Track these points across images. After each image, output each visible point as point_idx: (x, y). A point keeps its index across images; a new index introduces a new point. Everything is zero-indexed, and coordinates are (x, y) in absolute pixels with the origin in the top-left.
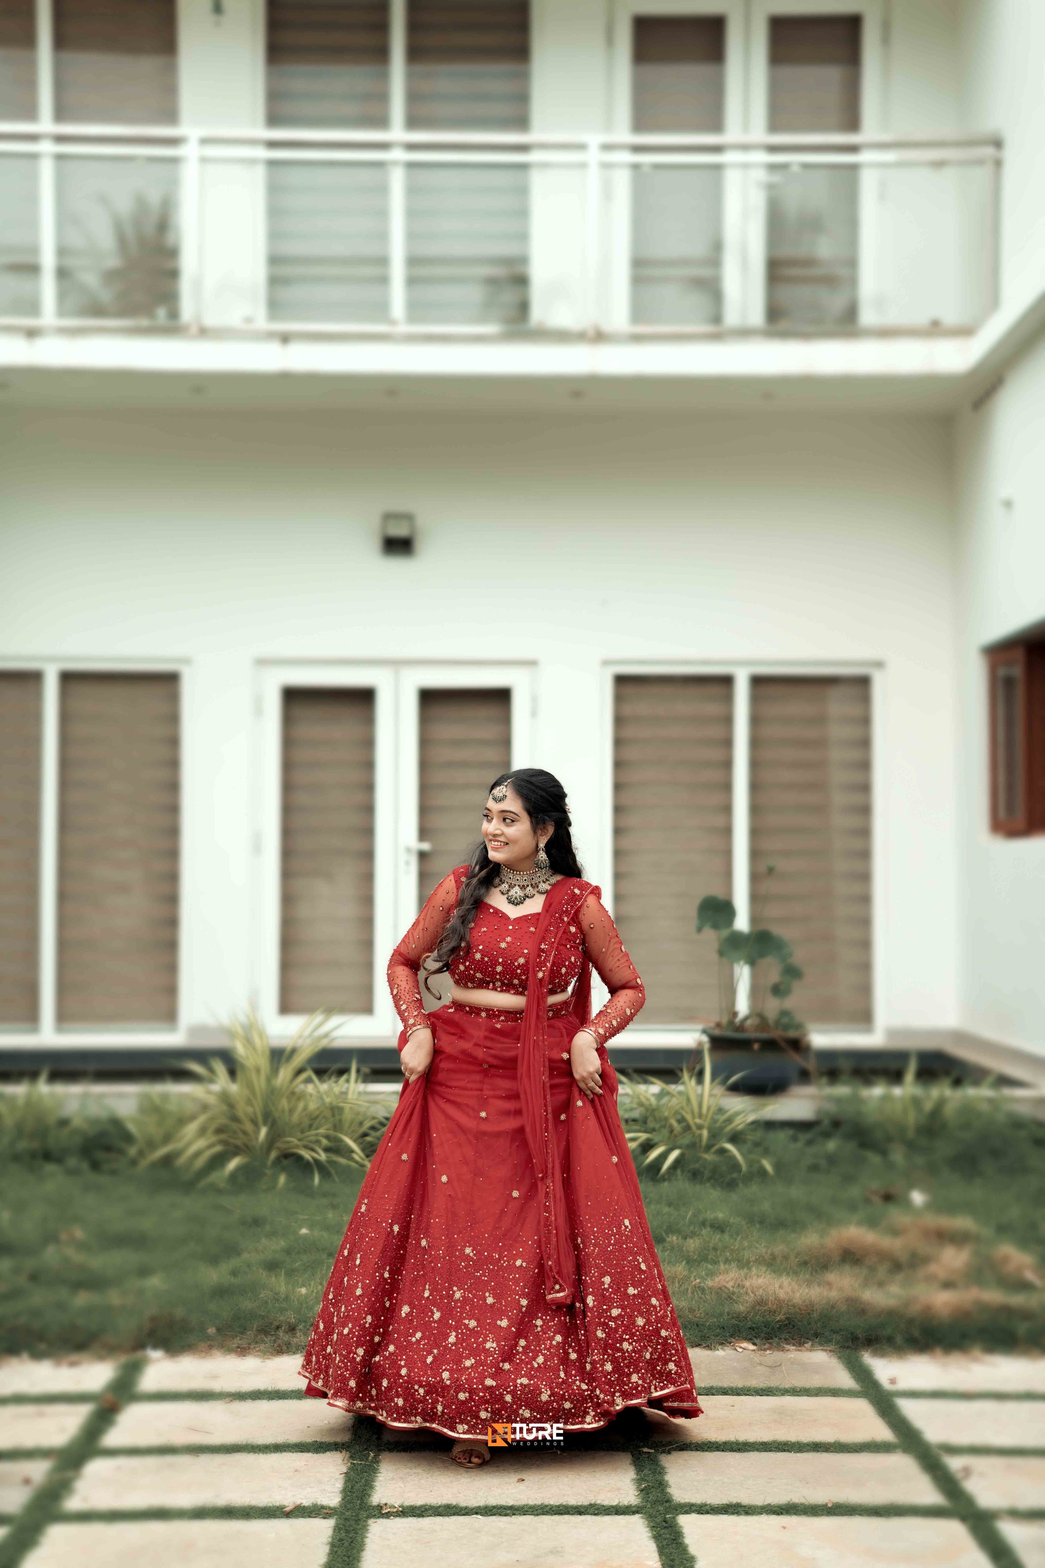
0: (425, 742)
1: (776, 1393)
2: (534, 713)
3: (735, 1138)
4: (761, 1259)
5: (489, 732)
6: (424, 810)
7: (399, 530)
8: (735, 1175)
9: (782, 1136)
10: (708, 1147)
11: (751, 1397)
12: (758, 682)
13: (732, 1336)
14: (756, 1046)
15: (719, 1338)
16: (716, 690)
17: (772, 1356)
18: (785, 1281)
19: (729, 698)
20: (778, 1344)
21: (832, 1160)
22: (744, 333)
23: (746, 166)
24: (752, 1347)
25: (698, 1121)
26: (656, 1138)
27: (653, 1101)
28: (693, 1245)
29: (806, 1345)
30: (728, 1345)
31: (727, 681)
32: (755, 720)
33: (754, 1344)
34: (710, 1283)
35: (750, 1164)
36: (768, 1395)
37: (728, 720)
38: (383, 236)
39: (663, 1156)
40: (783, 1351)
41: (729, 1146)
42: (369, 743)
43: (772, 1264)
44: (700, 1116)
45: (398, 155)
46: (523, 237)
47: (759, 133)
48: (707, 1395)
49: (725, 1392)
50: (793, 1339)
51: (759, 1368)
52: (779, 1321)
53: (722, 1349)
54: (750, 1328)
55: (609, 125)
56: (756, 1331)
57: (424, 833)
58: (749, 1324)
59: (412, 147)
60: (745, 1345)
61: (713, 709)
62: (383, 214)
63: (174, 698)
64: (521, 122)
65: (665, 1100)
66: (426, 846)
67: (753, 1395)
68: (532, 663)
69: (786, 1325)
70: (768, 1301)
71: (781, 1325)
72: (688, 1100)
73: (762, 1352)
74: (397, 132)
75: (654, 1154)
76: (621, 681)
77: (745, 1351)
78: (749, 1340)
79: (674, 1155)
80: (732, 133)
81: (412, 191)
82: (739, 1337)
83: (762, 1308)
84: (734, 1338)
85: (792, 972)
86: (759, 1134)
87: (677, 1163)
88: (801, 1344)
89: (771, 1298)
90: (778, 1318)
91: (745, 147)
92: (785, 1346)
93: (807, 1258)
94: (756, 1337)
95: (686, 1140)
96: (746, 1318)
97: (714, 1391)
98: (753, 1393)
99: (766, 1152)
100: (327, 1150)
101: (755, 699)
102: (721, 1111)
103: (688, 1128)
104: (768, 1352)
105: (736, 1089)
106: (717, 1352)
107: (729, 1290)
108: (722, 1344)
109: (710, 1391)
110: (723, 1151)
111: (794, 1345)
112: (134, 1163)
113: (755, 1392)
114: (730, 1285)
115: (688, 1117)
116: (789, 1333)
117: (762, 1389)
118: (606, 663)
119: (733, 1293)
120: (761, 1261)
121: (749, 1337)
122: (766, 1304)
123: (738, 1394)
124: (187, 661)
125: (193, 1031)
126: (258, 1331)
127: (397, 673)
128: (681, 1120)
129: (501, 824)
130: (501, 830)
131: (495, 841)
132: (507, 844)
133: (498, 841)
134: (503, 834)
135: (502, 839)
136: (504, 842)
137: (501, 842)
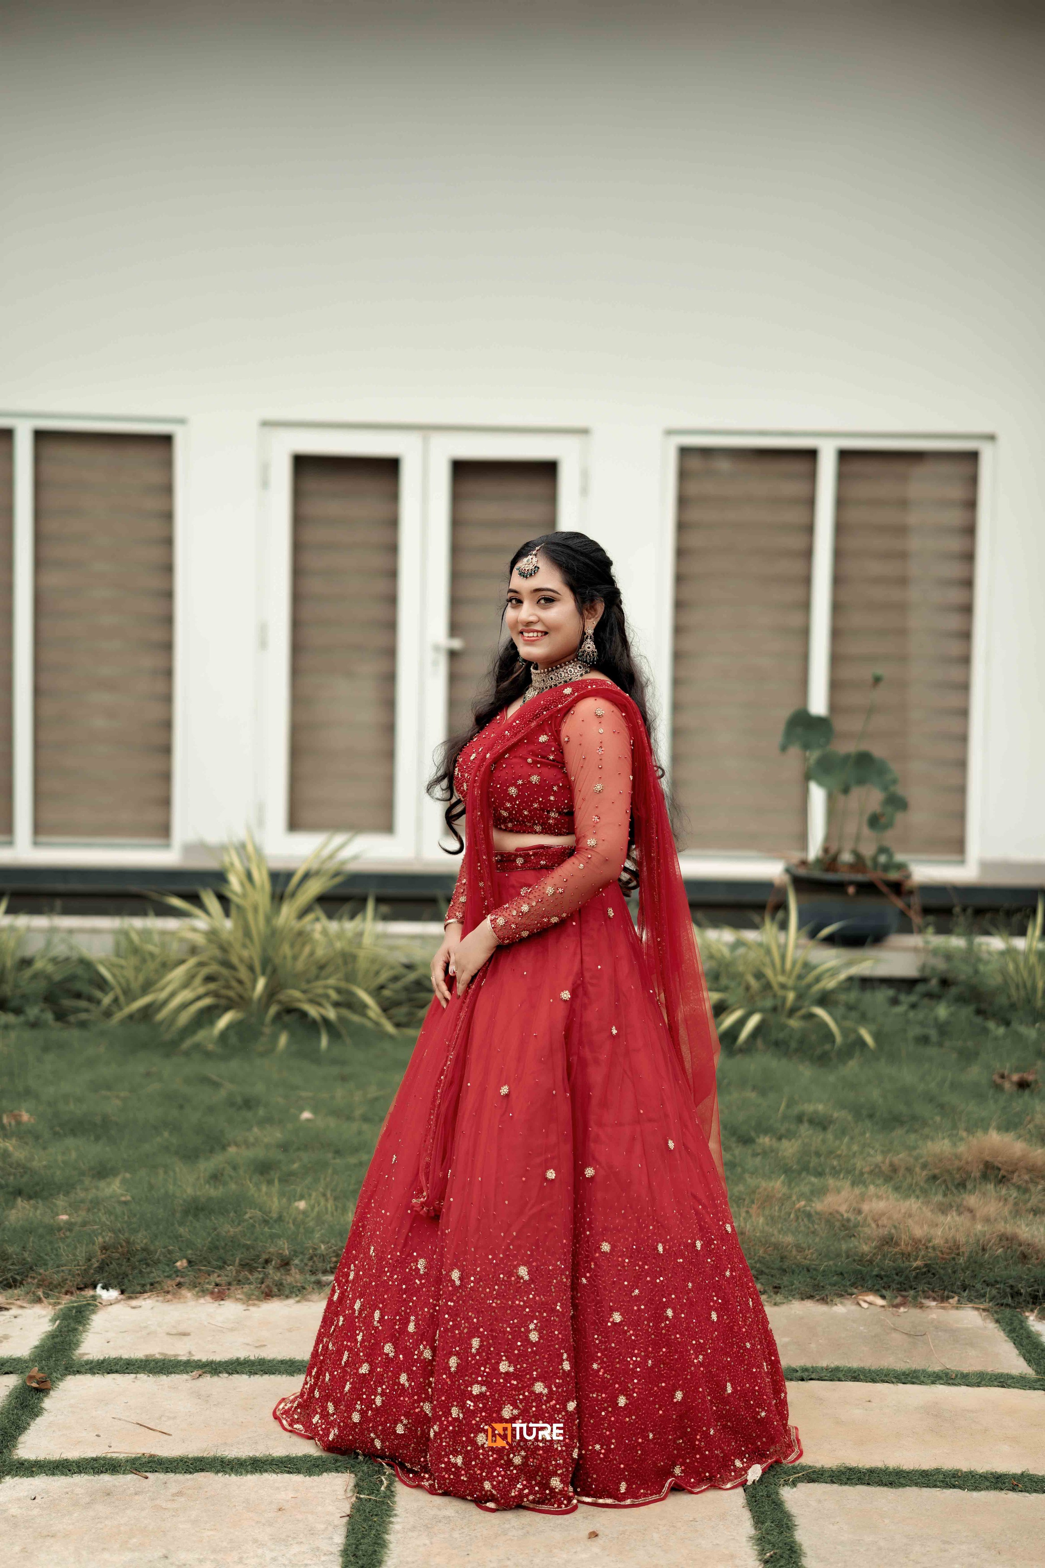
0: (457, 523)
1: (925, 1380)
2: (584, 491)
3: (824, 1000)
4: (877, 1170)
6: (455, 602)
8: (827, 1047)
9: (880, 996)
10: (792, 1012)
11: (891, 1385)
12: (847, 457)
13: (853, 1285)
14: (851, 890)
15: (836, 1288)
16: (799, 466)
17: (908, 1315)
18: (913, 1204)
19: (812, 476)
20: (915, 1298)
21: (943, 1029)
24: (880, 1302)
25: (782, 979)
26: (730, 998)
27: (726, 952)
28: (789, 1149)
29: (951, 1301)
30: (849, 1297)
31: (811, 455)
32: (842, 503)
33: (883, 1297)
34: (819, 1206)
35: (845, 1032)
36: (913, 1383)
37: (811, 502)
39: (741, 1023)
40: (921, 1307)
41: (820, 1012)
42: (393, 523)
43: (892, 1177)
44: (783, 971)
48: (831, 1380)
49: (855, 1375)
50: (933, 1291)
51: (895, 1335)
52: (916, 1268)
53: (841, 1303)
54: (877, 1276)
56: (885, 1279)
57: (455, 628)
58: (876, 1270)
60: (871, 1298)
61: (794, 488)
63: (168, 464)
65: (741, 951)
66: (457, 644)
67: (893, 1383)
68: (584, 432)
69: (925, 1273)
70: (901, 1239)
71: (917, 1274)
72: (768, 952)
73: (894, 1309)
75: (729, 1020)
76: (687, 454)
77: (872, 1307)
78: (876, 1291)
79: (754, 1021)
82: (862, 1286)
83: (891, 1249)
84: (856, 1288)
85: (897, 803)
86: (853, 996)
87: (758, 1030)
88: (944, 1299)
89: (903, 1236)
90: (915, 1264)
92: (923, 1301)
93: (937, 1171)
94: (884, 1288)
95: (769, 1003)
96: (871, 1262)
97: (841, 1375)
98: (894, 1380)
99: (863, 1018)
100: (336, 1005)
101: (841, 477)
102: (807, 966)
103: (768, 986)
104: (902, 1309)
105: (830, 941)
106: (835, 1308)
107: (842, 1216)
108: (841, 1296)
109: (834, 1375)
110: (811, 1016)
111: (934, 1299)
113: (895, 1377)
114: (843, 1209)
115: (769, 973)
116: (929, 1283)
117: (904, 1374)
118: (670, 433)
119: (848, 1220)
120: (876, 1172)
121: (876, 1288)
122: (897, 1244)
123: (874, 1381)
124: (182, 421)
125: (189, 849)
126: (241, 1265)
127: (426, 441)
128: (759, 975)
129: (537, 607)
130: (536, 615)
131: (529, 632)
132: (546, 633)
133: (534, 631)
134: (540, 620)
135: (539, 627)
136: (542, 632)
137: (537, 631)
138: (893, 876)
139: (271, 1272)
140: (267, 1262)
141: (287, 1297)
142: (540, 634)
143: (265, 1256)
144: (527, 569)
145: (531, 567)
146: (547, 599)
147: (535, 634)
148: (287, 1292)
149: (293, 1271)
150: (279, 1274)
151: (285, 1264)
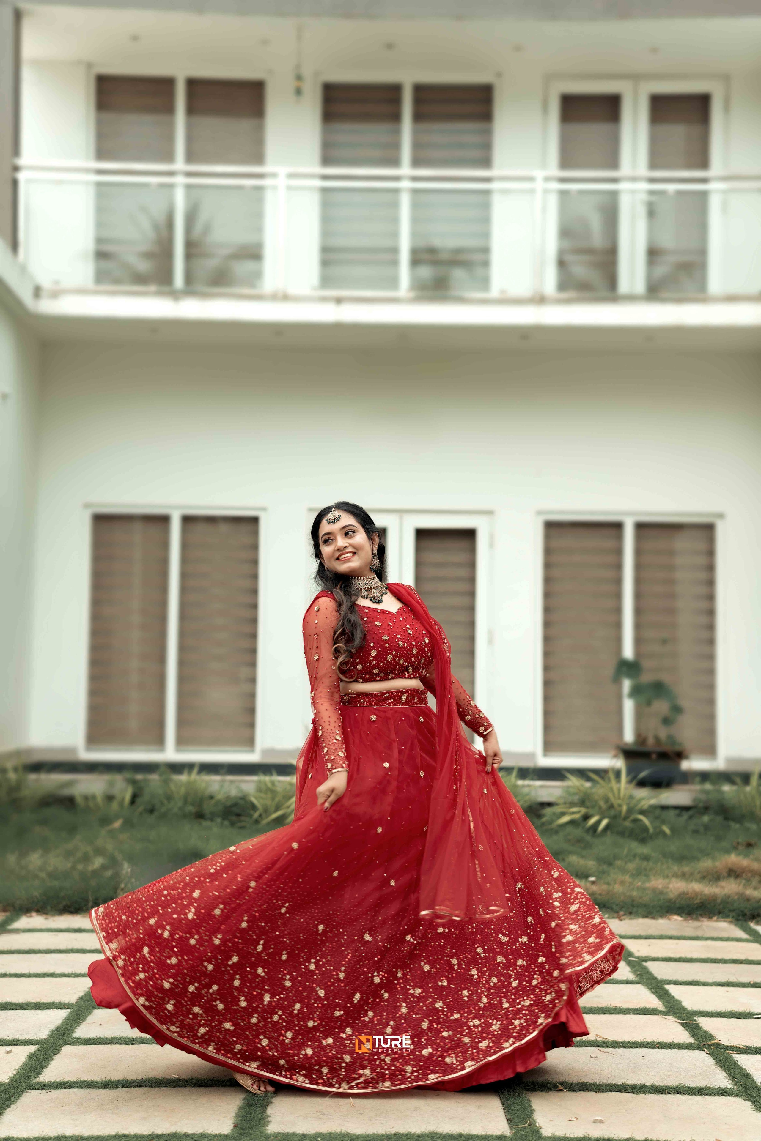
0: (418, 564)
1: (702, 939)
2: (491, 545)
3: (642, 812)
5: (461, 557)
8: (645, 835)
9: (672, 813)
10: (625, 819)
11: (686, 940)
12: (641, 527)
13: (667, 912)
14: (654, 756)
15: (659, 913)
16: (613, 532)
17: (694, 923)
18: (695, 884)
19: (620, 538)
20: (697, 917)
21: (707, 827)
22: (631, 298)
23: (633, 192)
24: (680, 919)
25: (619, 802)
26: (591, 811)
28: (631, 866)
29: (714, 918)
30: (665, 917)
31: (619, 526)
32: (638, 552)
33: (682, 917)
34: (647, 885)
35: (655, 828)
37: (619, 552)
38: (395, 235)
39: (599, 822)
40: (700, 921)
41: (641, 817)
43: (683, 876)
44: (619, 798)
45: (406, 184)
46: (486, 235)
47: (642, 169)
49: (671, 938)
50: (705, 915)
51: (688, 928)
52: (696, 904)
53: (662, 919)
54: (678, 908)
55: (544, 165)
56: (682, 909)
58: (678, 905)
59: (415, 179)
60: (675, 917)
61: (609, 544)
62: (395, 220)
63: (255, 533)
64: (486, 162)
65: (596, 791)
68: (489, 513)
69: (701, 906)
71: (697, 906)
72: (611, 791)
73: (687, 921)
74: (406, 169)
75: (592, 821)
76: (549, 525)
77: (676, 921)
78: (679, 914)
79: (605, 822)
80: (625, 170)
81: (415, 206)
82: (672, 913)
83: (685, 896)
84: (669, 913)
85: (677, 709)
86: (658, 812)
87: (607, 828)
88: (710, 917)
90: (695, 902)
91: (634, 179)
92: (701, 918)
93: (706, 874)
94: (682, 913)
95: (612, 813)
96: (675, 902)
99: (663, 822)
101: (638, 538)
102: (631, 797)
103: (612, 806)
104: (690, 921)
105: (642, 784)
106: (659, 921)
107: (659, 889)
108: (661, 916)
110: (636, 821)
111: (706, 918)
112: (257, 822)
113: (689, 938)
114: (660, 886)
115: (612, 799)
116: (703, 911)
118: (539, 513)
119: (662, 890)
120: (676, 876)
122: (687, 894)
124: (264, 509)
125: (266, 752)
127: (401, 518)
128: (607, 800)
129: (345, 538)
130: (348, 543)
131: (345, 554)
132: (355, 553)
133: (347, 553)
134: (351, 545)
135: (350, 550)
136: (352, 553)
137: (350, 553)
144: (333, 518)
145: (335, 516)
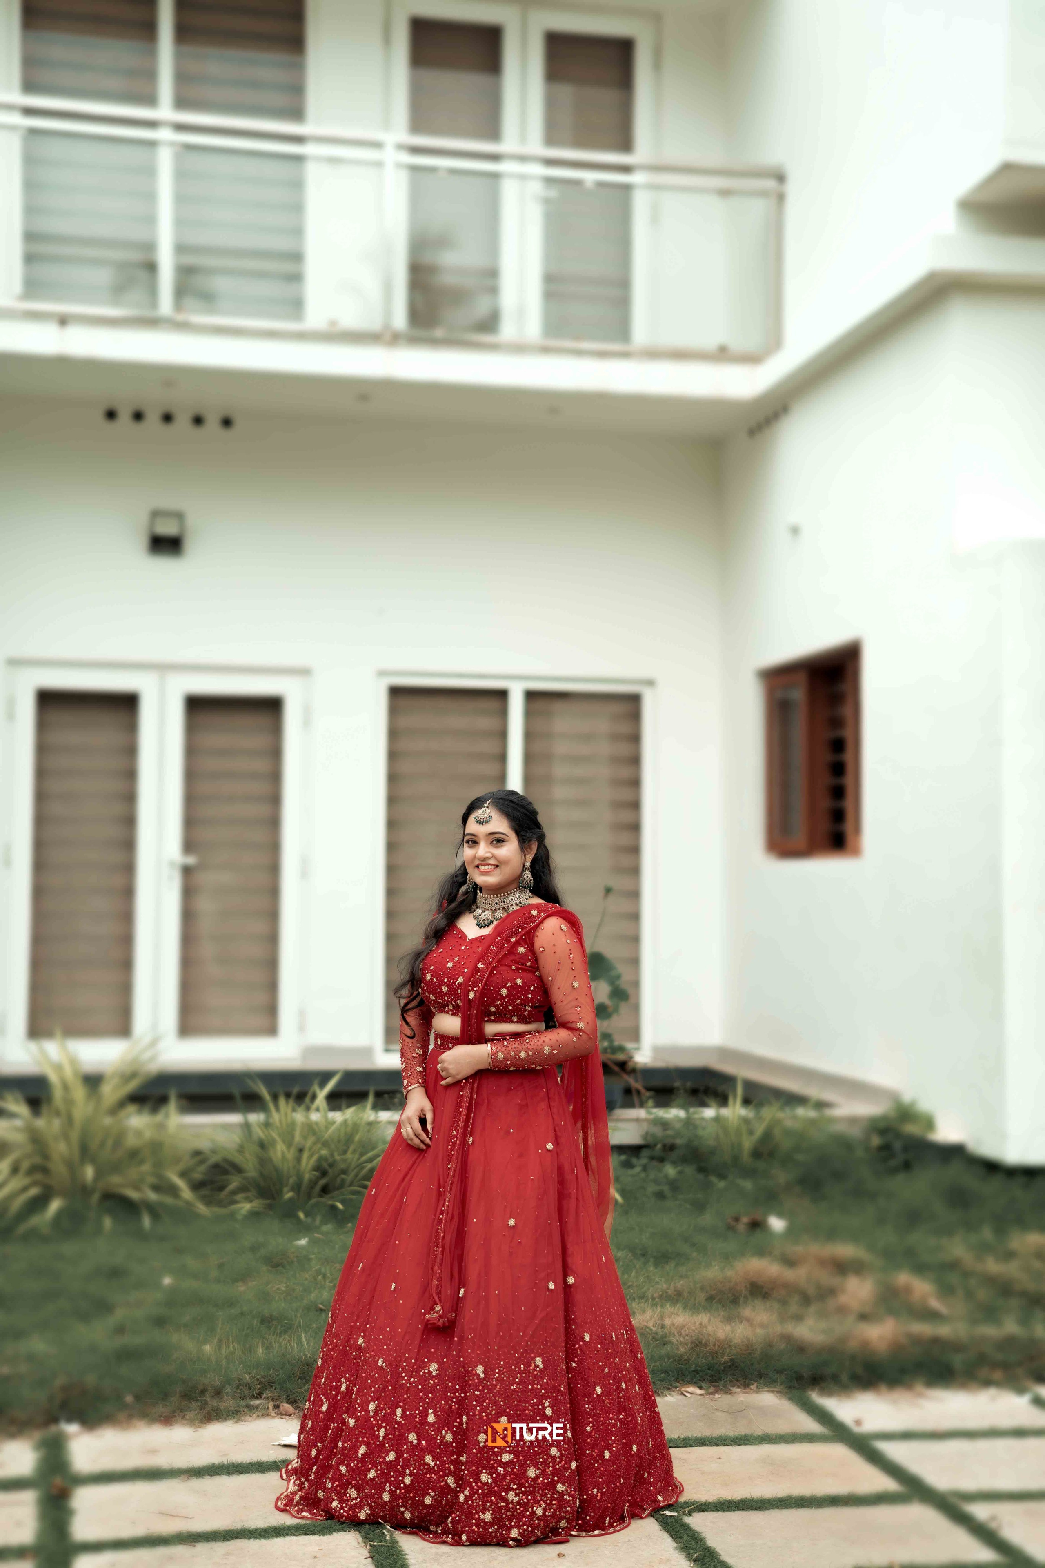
0: (191, 751)
1: (754, 1441)
2: (307, 724)
4: (665, 1295)
5: (259, 741)
6: (190, 822)
7: (167, 529)
11: (730, 1447)
12: (534, 698)
13: (677, 1380)
15: (664, 1383)
16: (492, 704)
17: (722, 1400)
18: (703, 1318)
19: (503, 713)
20: (725, 1386)
21: (674, 1186)
22: (520, 348)
23: (523, 177)
24: (699, 1391)
29: (752, 1387)
30: (674, 1389)
31: (502, 695)
33: (701, 1388)
36: (746, 1444)
37: (503, 735)
38: (148, 218)
40: (730, 1394)
42: (131, 751)
43: (680, 1299)
45: (164, 134)
46: (298, 232)
47: (536, 145)
48: (685, 1447)
49: (702, 1442)
50: (737, 1381)
51: (719, 1414)
52: (724, 1363)
53: (670, 1394)
54: (694, 1371)
55: (386, 125)
56: (701, 1374)
57: (189, 846)
58: (693, 1368)
59: (180, 127)
60: (691, 1389)
61: (485, 723)
62: (148, 194)
64: (297, 113)
66: (191, 860)
67: (731, 1445)
68: (304, 672)
69: (730, 1367)
70: (709, 1341)
71: (725, 1367)
73: (711, 1396)
74: (165, 111)
76: (397, 693)
77: (694, 1396)
78: (695, 1384)
80: (508, 145)
81: (181, 175)
82: (683, 1380)
83: (702, 1349)
84: (678, 1382)
85: (621, 995)
88: (746, 1386)
89: (711, 1339)
90: (723, 1360)
91: (523, 158)
92: (731, 1388)
93: (713, 1292)
94: (700, 1380)
96: (688, 1360)
97: (691, 1442)
98: (731, 1443)
100: (154, 1188)
101: (529, 714)
104: (717, 1396)
106: (666, 1398)
107: (651, 1330)
108: (669, 1389)
109: (686, 1443)
111: (739, 1387)
113: (732, 1441)
114: (650, 1324)
116: (734, 1374)
117: (737, 1438)
118: (382, 673)
119: (656, 1333)
120: (665, 1297)
121: (694, 1381)
122: (706, 1345)
123: (717, 1445)
126: (182, 1396)
127: (162, 679)
129: (490, 846)
130: (491, 853)
131: (484, 865)
132: (497, 866)
133: (488, 865)
134: (493, 856)
135: (492, 862)
136: (494, 865)
137: (491, 865)
138: (621, 1057)
139: (208, 1399)
140: (203, 1392)
141: (226, 1420)
142: (493, 867)
143: (201, 1387)
144: (482, 818)
145: (486, 816)
146: (498, 840)
147: (490, 867)
148: (224, 1416)
149: (226, 1398)
150: (215, 1401)
151: (218, 1393)
